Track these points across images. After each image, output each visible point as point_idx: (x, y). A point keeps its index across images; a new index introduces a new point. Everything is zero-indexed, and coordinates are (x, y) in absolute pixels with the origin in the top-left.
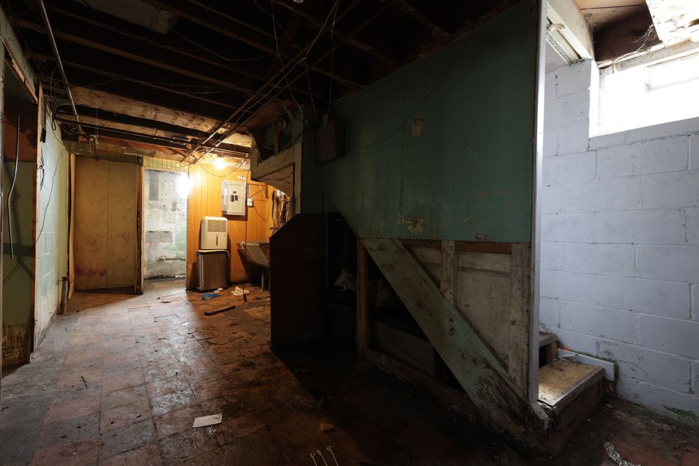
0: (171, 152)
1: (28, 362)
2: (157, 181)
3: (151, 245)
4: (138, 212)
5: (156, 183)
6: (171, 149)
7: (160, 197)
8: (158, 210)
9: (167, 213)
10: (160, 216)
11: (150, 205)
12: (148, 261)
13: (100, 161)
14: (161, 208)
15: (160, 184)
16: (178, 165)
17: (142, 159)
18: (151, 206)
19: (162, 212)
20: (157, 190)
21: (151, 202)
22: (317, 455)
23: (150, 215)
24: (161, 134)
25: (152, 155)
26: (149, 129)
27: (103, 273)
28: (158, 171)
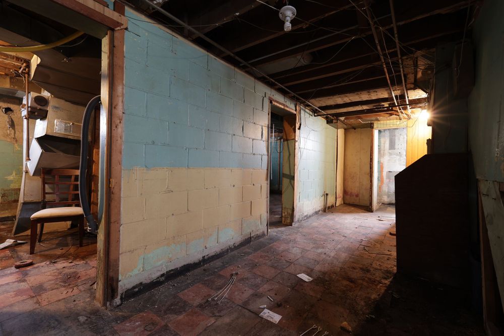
0: (388, 115)
1: (291, 225)
2: (395, 136)
3: (390, 181)
4: (371, 159)
5: (394, 137)
6: (387, 114)
7: (396, 147)
8: (395, 156)
9: (402, 158)
10: (397, 161)
11: (389, 153)
12: (388, 192)
13: (356, 129)
14: (397, 155)
15: (396, 138)
16: (398, 123)
17: (373, 123)
18: (391, 154)
19: (398, 157)
20: (395, 142)
21: (390, 151)
22: (317, 329)
23: (389, 160)
24: (365, 107)
25: (378, 120)
26: (357, 107)
27: (357, 196)
28: (396, 129)
